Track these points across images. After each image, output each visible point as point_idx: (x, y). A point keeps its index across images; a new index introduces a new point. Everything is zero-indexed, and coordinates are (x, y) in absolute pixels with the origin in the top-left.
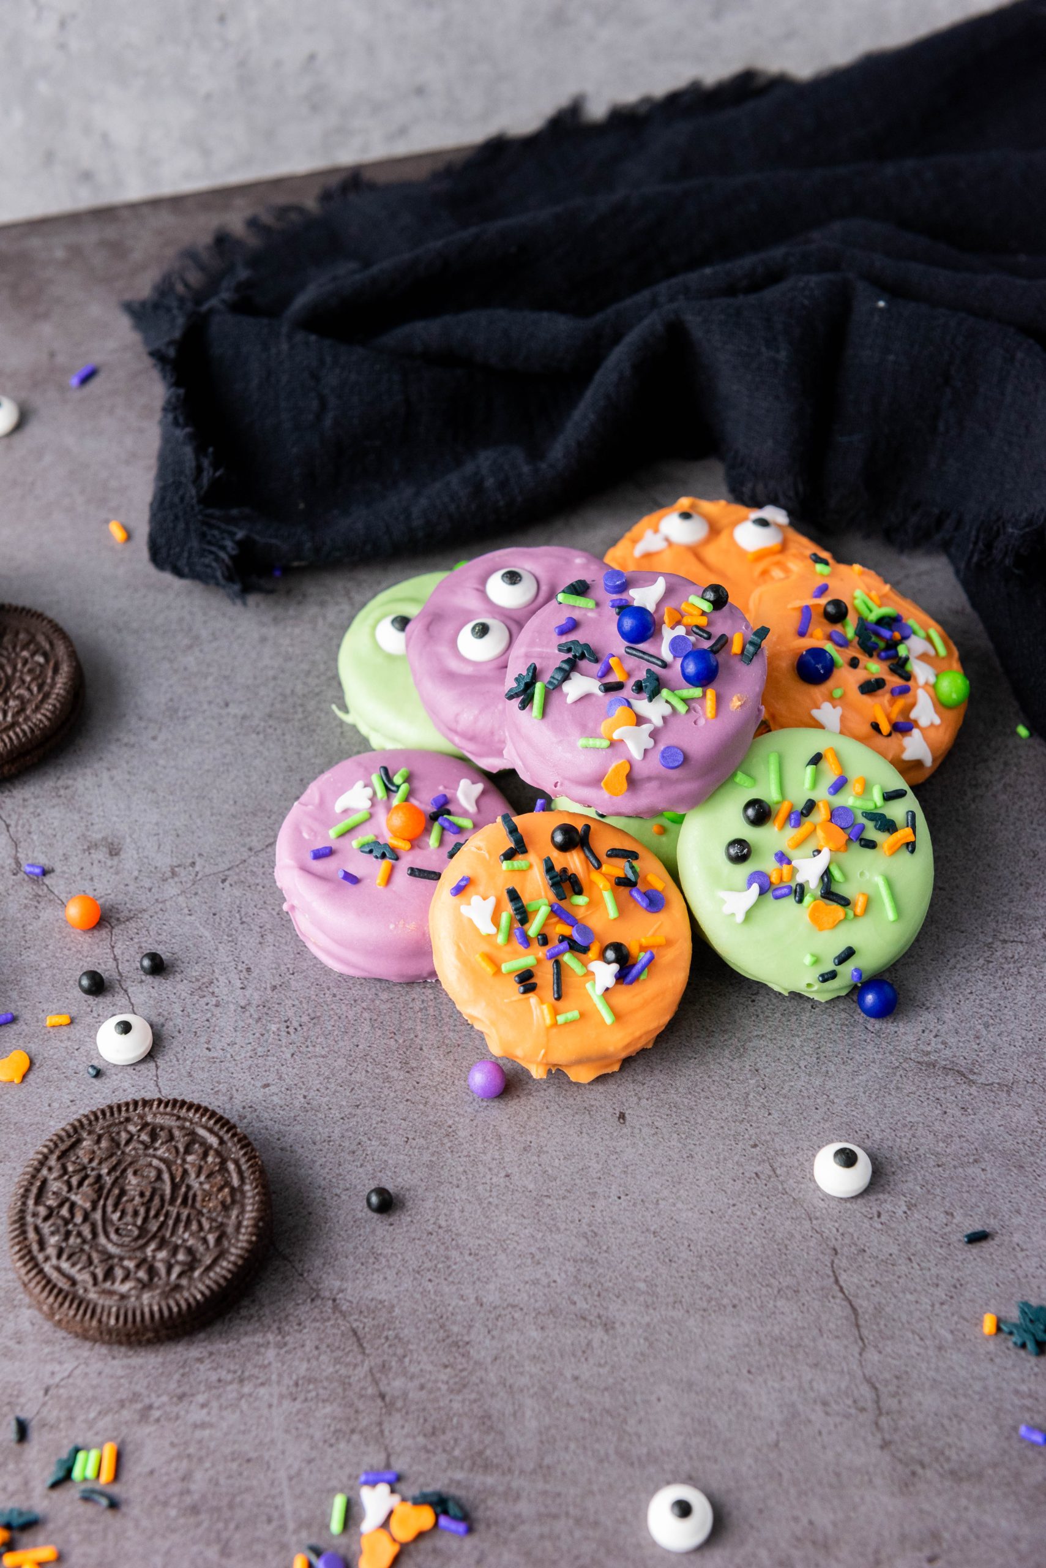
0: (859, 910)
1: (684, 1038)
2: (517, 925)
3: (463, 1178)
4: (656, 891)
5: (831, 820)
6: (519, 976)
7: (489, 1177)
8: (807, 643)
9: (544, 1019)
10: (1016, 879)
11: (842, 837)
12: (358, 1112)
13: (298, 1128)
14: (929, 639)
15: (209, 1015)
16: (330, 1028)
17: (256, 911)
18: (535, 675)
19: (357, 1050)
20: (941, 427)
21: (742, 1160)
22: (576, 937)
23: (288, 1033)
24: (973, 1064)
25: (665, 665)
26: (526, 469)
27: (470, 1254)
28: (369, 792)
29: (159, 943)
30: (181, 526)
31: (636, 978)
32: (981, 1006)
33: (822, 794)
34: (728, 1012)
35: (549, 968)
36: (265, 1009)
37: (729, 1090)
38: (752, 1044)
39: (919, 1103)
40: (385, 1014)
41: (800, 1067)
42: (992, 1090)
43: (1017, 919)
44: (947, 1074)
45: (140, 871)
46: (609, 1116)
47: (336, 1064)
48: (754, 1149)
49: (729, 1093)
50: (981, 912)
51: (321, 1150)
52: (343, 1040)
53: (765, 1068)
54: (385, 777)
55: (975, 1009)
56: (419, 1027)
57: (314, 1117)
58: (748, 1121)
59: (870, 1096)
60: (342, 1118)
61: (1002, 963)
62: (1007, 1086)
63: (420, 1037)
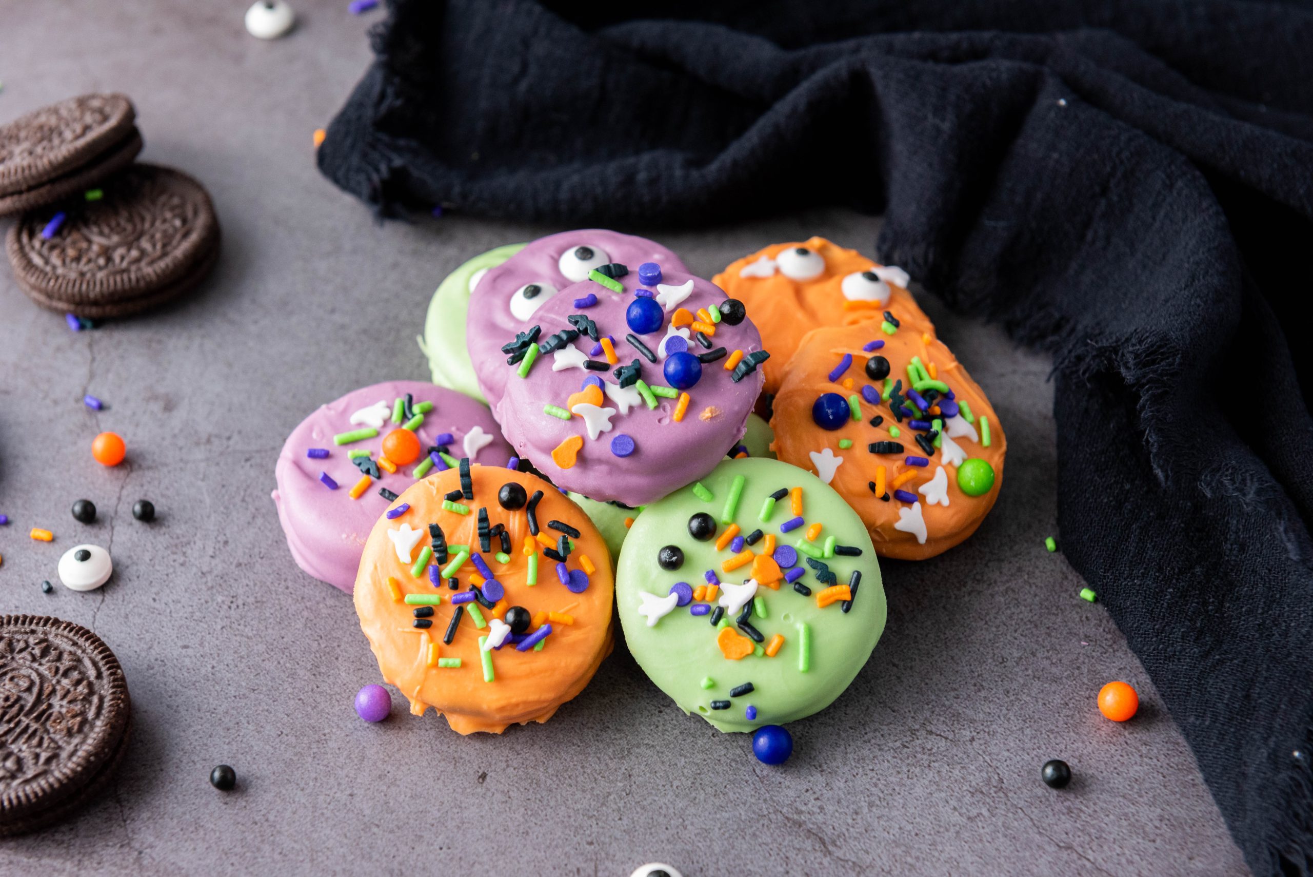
0: (771, 650)
1: (578, 724)
2: (435, 563)
3: (311, 784)
4: (584, 573)
5: (772, 556)
6: (418, 610)
7: (334, 790)
8: (834, 388)
9: (427, 657)
10: (973, 678)
11: (777, 573)
12: (252, 695)
13: (193, 692)
14: (977, 426)
15: (171, 570)
16: (268, 615)
17: (260, 494)
18: (536, 336)
19: (281, 641)
20: (1090, 236)
21: (572, 852)
22: (485, 591)
23: (230, 607)
24: (839, 836)
25: (655, 360)
26: (678, 173)
27: (281, 853)
28: (387, 412)
29: (163, 496)
30: (349, 141)
31: (531, 647)
32: (876, 785)
33: (773, 529)
34: (631, 714)
35: (452, 610)
36: (221, 581)
37: (594, 785)
38: (637, 750)
39: (768, 855)
40: (322, 618)
41: (672, 786)
42: (844, 867)
43: (954, 716)
44: (808, 838)
45: (181, 431)
46: (471, 772)
47: (255, 648)
48: (587, 847)
49: (593, 788)
50: (922, 698)
51: (201, 718)
52: (273, 629)
53: (639, 776)
54: (406, 404)
55: (868, 786)
56: (345, 639)
57: (211, 688)
58: (596, 819)
59: (723, 834)
60: (235, 697)
61: (916, 752)
62: (860, 867)
63: (342, 647)
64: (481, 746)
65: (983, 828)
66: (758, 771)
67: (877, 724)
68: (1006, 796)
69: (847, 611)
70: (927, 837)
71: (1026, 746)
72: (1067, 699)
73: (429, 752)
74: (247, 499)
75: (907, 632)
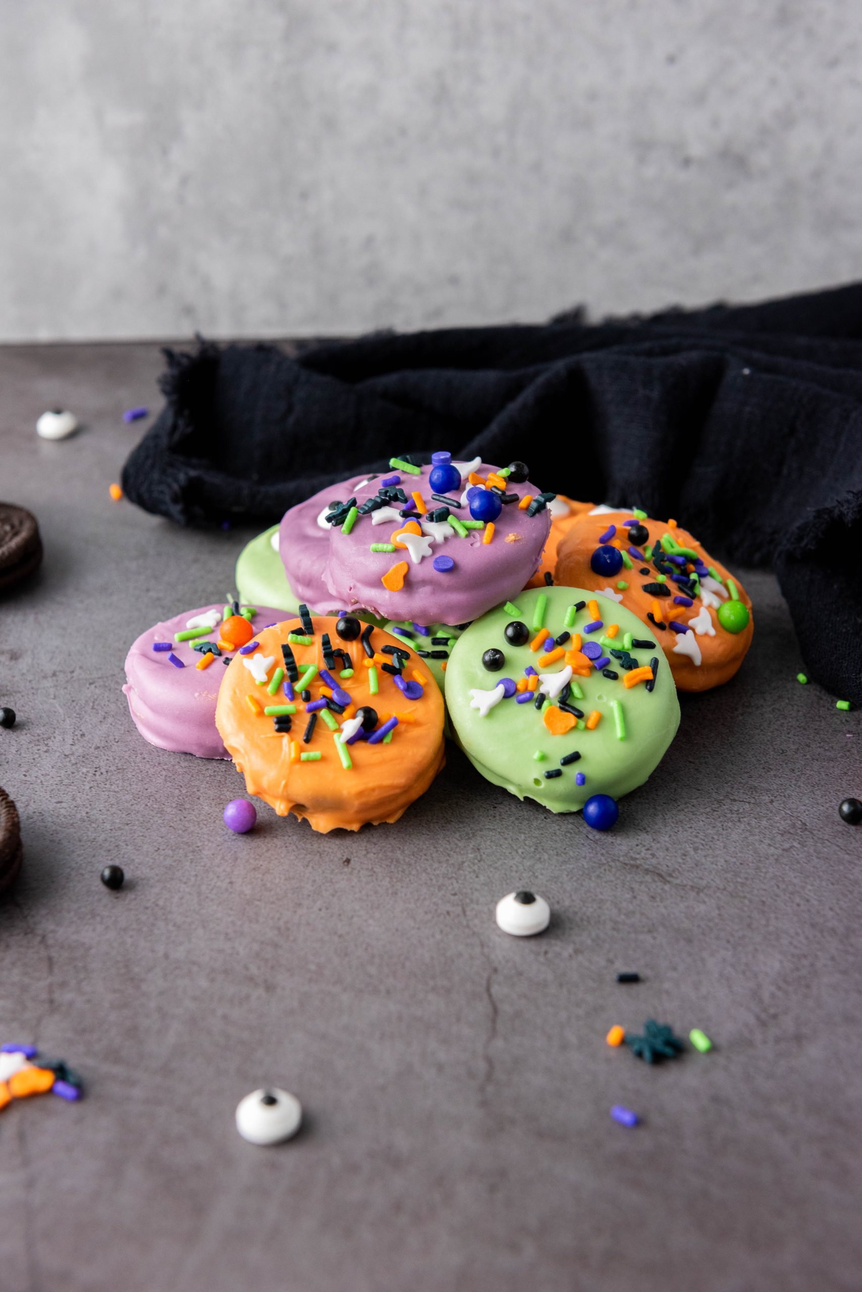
0: (590, 724)
2: (287, 681)
3: (193, 879)
4: (418, 683)
5: (580, 651)
6: (277, 718)
7: (214, 881)
9: (290, 754)
10: (760, 764)
11: (586, 661)
12: (126, 827)
13: (72, 830)
14: (725, 585)
15: (37, 756)
17: (107, 703)
18: (354, 503)
19: (145, 792)
20: (785, 471)
21: (440, 902)
22: (335, 697)
24: (674, 871)
25: (459, 506)
27: (174, 925)
28: (218, 616)
30: (149, 462)
31: (380, 741)
32: (697, 837)
33: (578, 632)
35: (307, 717)
36: (84, 759)
37: (448, 858)
38: (481, 833)
39: (614, 888)
40: (179, 775)
41: (517, 852)
42: (684, 889)
43: (751, 788)
44: (647, 874)
45: (28, 671)
46: (336, 859)
47: (123, 798)
48: (452, 898)
49: (447, 860)
50: (721, 780)
51: (83, 846)
52: (136, 784)
53: (486, 849)
54: (234, 609)
55: (690, 838)
56: (203, 786)
57: (88, 826)
58: (456, 879)
59: (572, 878)
60: (111, 830)
61: (726, 813)
62: (699, 888)
63: (201, 791)
64: (341, 842)
65: (798, 855)
66: (590, 836)
67: (686, 799)
68: (812, 833)
69: (651, 690)
70: (751, 864)
71: (819, 802)
72: (845, 770)
73: (295, 849)
74: (95, 707)
75: (695, 742)
